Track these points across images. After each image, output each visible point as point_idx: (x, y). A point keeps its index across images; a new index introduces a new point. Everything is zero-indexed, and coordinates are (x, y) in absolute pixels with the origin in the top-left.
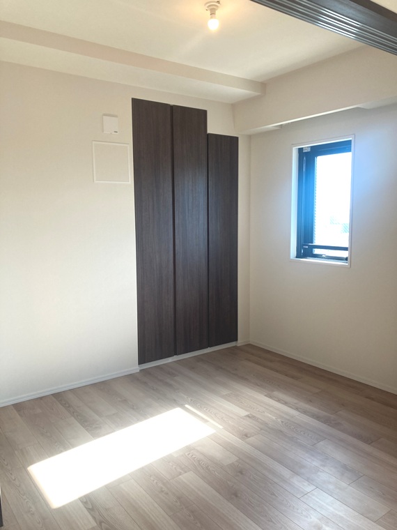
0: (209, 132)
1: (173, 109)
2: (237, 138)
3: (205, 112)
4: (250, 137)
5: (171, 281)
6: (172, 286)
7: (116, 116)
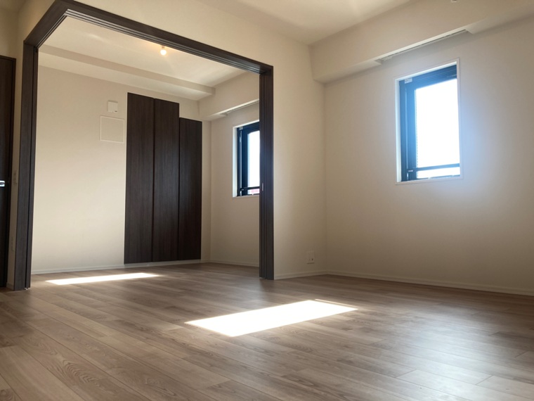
0: (180, 116)
1: (155, 100)
2: (201, 123)
3: (178, 104)
4: (210, 122)
5: (151, 210)
6: (151, 213)
7: (117, 102)
